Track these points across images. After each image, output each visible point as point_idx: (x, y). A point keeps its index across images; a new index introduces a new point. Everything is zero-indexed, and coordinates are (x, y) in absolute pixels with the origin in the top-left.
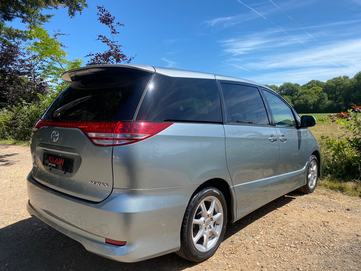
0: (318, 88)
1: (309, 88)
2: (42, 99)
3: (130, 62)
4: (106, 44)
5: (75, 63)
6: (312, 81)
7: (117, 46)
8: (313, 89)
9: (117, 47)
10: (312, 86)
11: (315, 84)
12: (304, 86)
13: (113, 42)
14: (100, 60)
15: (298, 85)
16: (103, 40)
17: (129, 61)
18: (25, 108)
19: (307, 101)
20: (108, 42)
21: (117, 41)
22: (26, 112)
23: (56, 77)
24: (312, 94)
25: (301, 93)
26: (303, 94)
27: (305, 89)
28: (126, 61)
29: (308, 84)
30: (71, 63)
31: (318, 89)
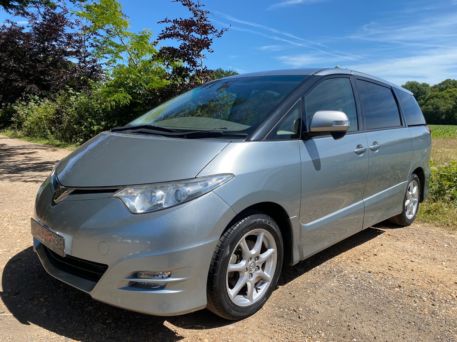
0: (454, 91)
1: (442, 90)
2: (94, 88)
3: (221, 36)
4: (187, 8)
5: (141, 36)
6: (447, 80)
7: (203, 11)
8: (448, 92)
9: (203, 14)
10: (447, 88)
11: (450, 85)
12: (435, 87)
13: (197, 6)
14: (179, 30)
15: (427, 86)
16: (184, 2)
17: (219, 34)
18: (73, 98)
19: (438, 108)
20: (191, 5)
21: (203, 5)
22: (73, 104)
23: (114, 56)
24: (446, 98)
25: (431, 95)
26: (432, 98)
27: (435, 91)
28: (215, 34)
29: (440, 85)
30: (136, 35)
31: (454, 92)
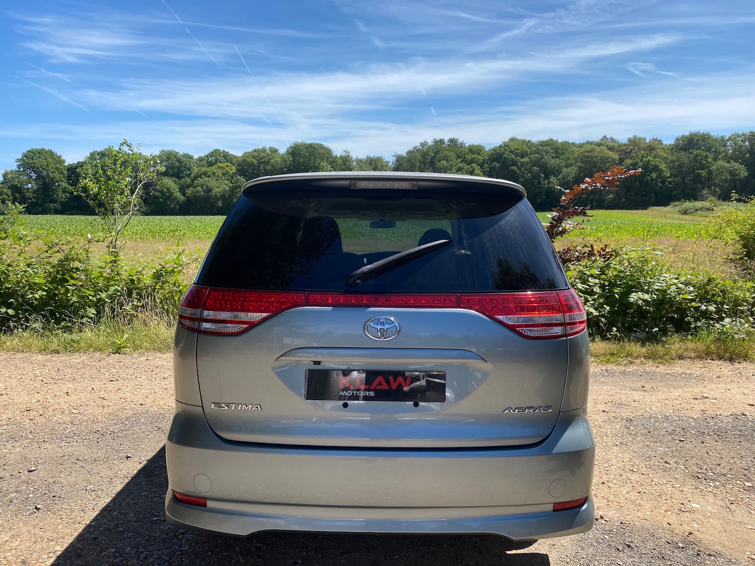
0: (227, 166)
1: (210, 164)
6: (216, 151)
8: (220, 168)
10: (216, 161)
11: (221, 158)
12: (201, 159)
15: (191, 157)
19: (209, 190)
24: (218, 176)
25: (198, 173)
26: (200, 176)
27: (202, 166)
29: (207, 156)
31: (227, 169)
